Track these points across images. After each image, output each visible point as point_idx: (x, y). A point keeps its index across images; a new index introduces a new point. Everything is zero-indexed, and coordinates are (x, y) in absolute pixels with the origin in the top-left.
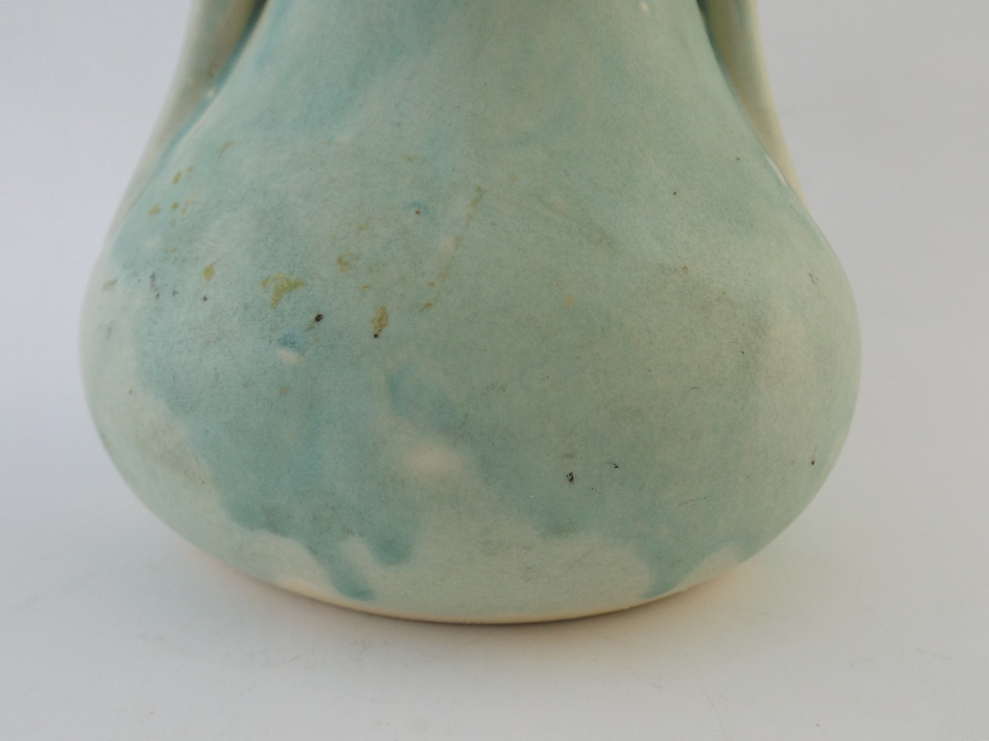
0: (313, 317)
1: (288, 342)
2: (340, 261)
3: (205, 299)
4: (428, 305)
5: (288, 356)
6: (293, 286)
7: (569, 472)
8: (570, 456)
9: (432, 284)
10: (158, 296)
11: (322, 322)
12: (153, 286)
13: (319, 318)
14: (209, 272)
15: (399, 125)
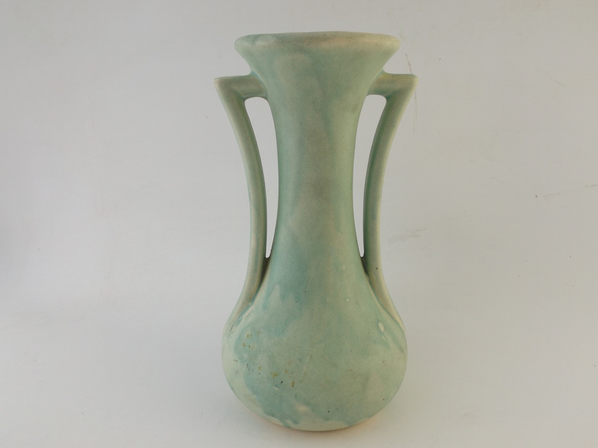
0: (281, 382)
1: (276, 386)
2: (286, 371)
3: (259, 374)
4: (302, 381)
5: (276, 389)
6: (277, 375)
7: (328, 411)
8: (328, 408)
9: (303, 377)
10: (249, 370)
11: (283, 383)
12: (247, 367)
13: (282, 382)
14: (260, 368)
15: (295, 337)
